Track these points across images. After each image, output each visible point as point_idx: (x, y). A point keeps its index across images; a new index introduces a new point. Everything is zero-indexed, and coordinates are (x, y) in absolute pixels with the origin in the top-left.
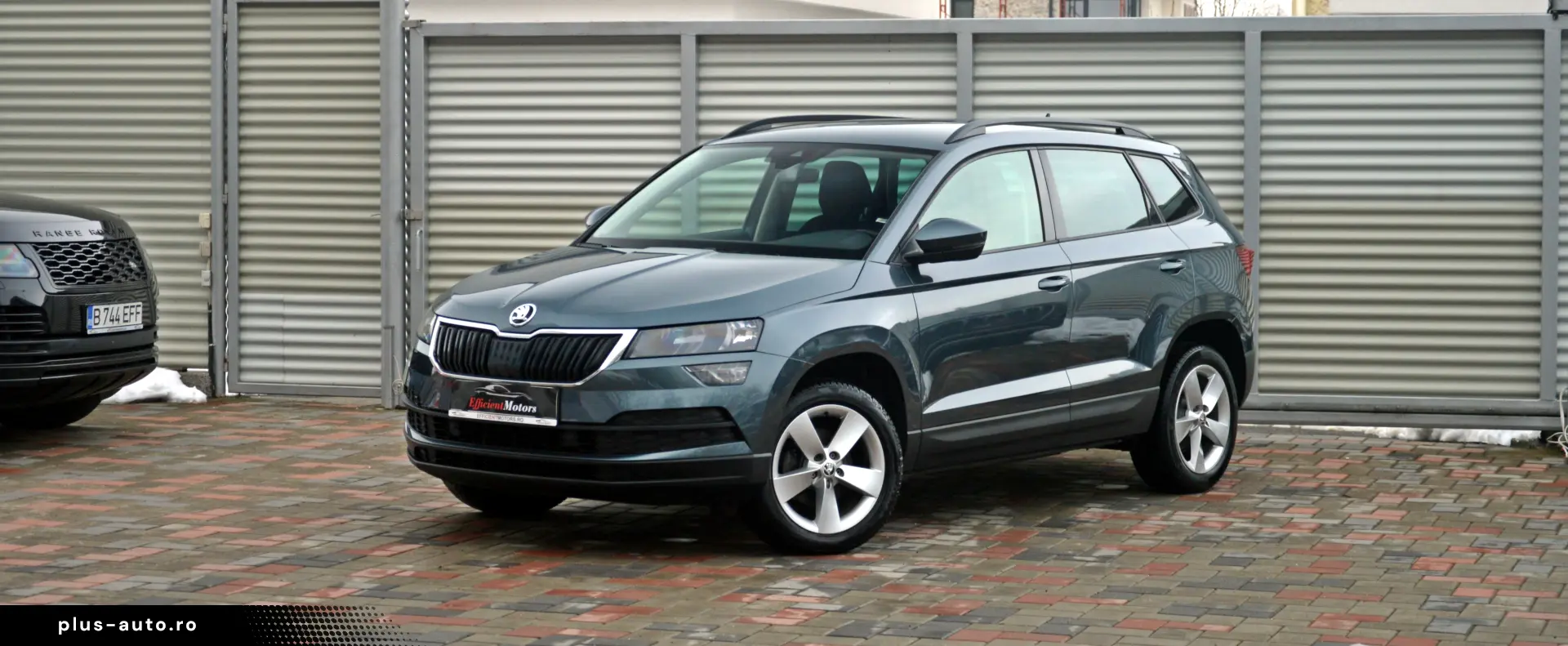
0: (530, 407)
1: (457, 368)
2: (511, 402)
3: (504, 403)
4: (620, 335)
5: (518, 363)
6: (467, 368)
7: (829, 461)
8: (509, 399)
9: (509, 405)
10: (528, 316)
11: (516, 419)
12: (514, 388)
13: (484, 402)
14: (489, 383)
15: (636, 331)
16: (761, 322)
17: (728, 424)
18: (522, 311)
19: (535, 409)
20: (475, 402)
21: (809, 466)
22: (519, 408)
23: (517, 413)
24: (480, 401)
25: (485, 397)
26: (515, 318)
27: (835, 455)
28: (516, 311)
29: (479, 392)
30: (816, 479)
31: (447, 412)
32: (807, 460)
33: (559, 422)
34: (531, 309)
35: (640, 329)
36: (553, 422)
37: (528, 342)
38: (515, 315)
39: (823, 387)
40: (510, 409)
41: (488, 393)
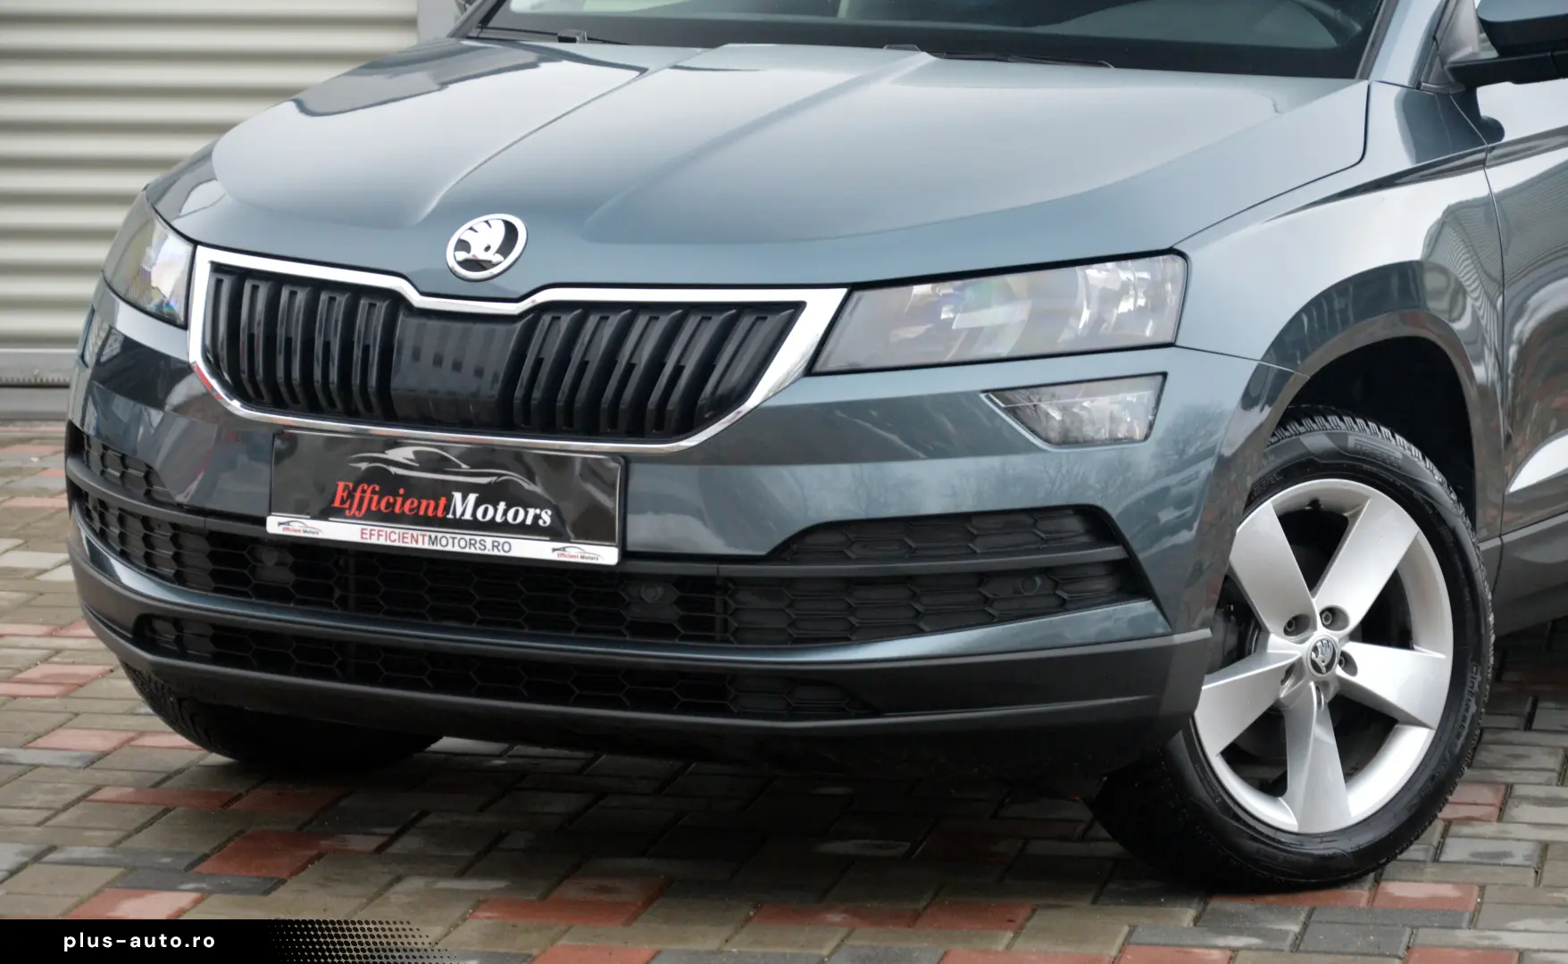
0: (532, 512)
1: (286, 396)
2: (472, 498)
3: (450, 499)
4: (798, 307)
5: (490, 389)
6: (320, 396)
7: (1321, 632)
8: (466, 489)
9: (463, 505)
10: (506, 248)
11: (488, 545)
12: (482, 459)
13: (381, 495)
14: (395, 443)
15: (843, 291)
16: (1180, 260)
17: (1113, 552)
18: (484, 235)
19: (546, 518)
20: (351, 495)
21: (1269, 651)
22: (498, 512)
23: (491, 527)
24: (368, 492)
25: (385, 481)
26: (462, 255)
27: (1333, 616)
28: (463, 233)
29: (364, 466)
30: (1288, 683)
31: (263, 522)
32: (1268, 633)
33: (625, 555)
34: (511, 231)
35: (854, 287)
36: (607, 555)
37: (519, 325)
38: (463, 245)
39: (1311, 431)
40: (468, 516)
41: (393, 470)
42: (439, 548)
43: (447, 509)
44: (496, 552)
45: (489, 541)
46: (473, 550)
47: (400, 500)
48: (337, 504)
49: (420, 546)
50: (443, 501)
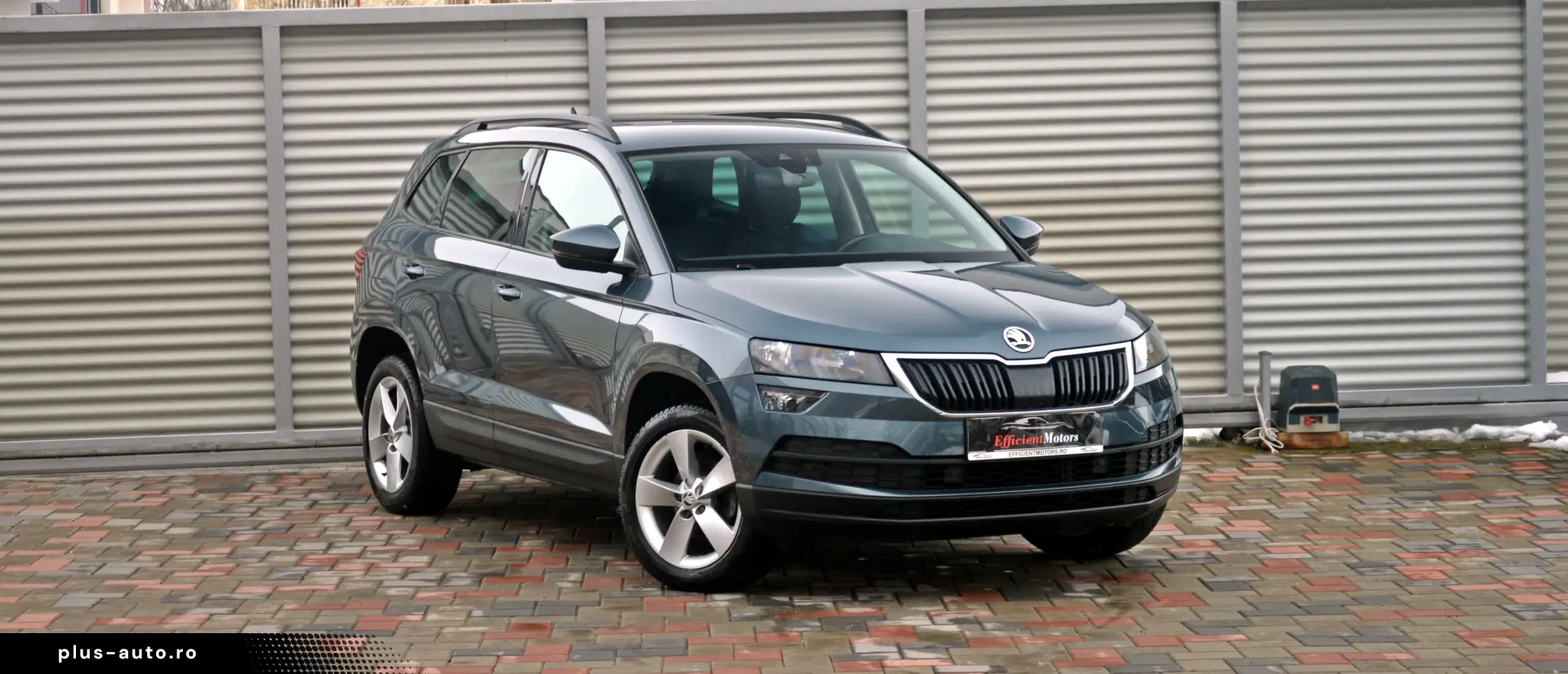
42: (1040, 455)
43: (1043, 440)
44: (1061, 454)
45: (1058, 449)
46: (1053, 454)
47: (1024, 440)
48: (996, 445)
49: (1033, 456)
50: (1041, 437)
